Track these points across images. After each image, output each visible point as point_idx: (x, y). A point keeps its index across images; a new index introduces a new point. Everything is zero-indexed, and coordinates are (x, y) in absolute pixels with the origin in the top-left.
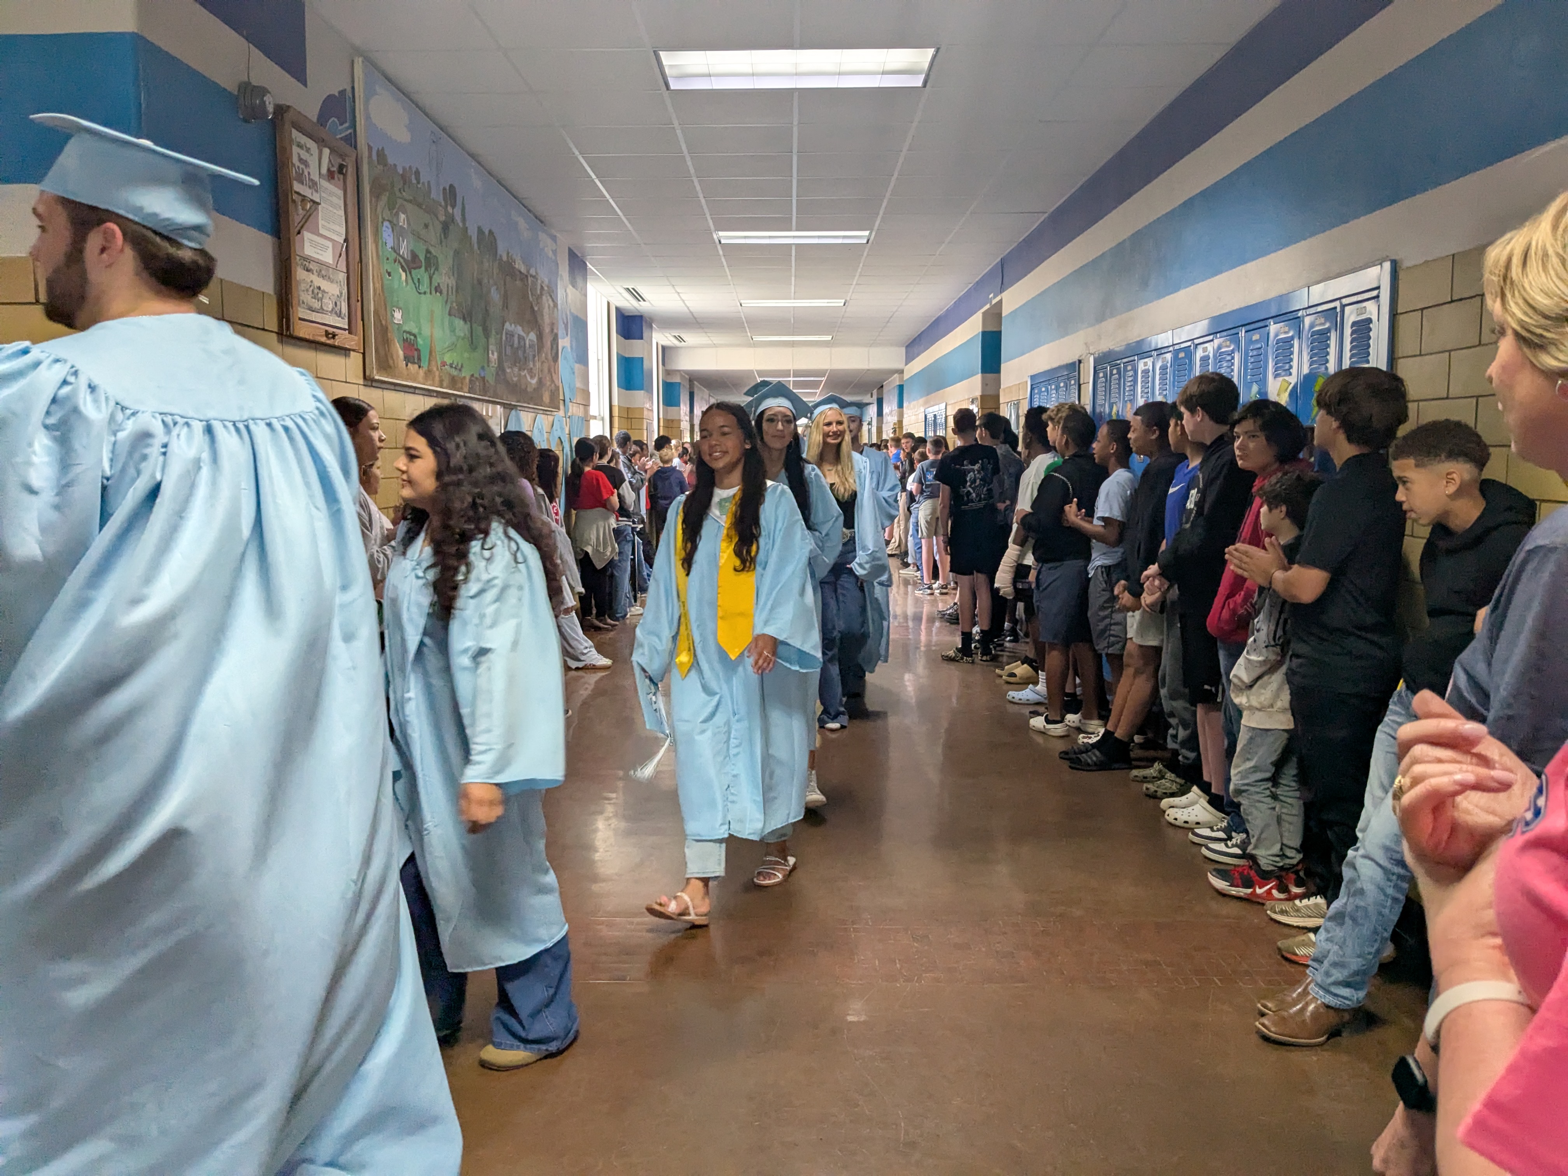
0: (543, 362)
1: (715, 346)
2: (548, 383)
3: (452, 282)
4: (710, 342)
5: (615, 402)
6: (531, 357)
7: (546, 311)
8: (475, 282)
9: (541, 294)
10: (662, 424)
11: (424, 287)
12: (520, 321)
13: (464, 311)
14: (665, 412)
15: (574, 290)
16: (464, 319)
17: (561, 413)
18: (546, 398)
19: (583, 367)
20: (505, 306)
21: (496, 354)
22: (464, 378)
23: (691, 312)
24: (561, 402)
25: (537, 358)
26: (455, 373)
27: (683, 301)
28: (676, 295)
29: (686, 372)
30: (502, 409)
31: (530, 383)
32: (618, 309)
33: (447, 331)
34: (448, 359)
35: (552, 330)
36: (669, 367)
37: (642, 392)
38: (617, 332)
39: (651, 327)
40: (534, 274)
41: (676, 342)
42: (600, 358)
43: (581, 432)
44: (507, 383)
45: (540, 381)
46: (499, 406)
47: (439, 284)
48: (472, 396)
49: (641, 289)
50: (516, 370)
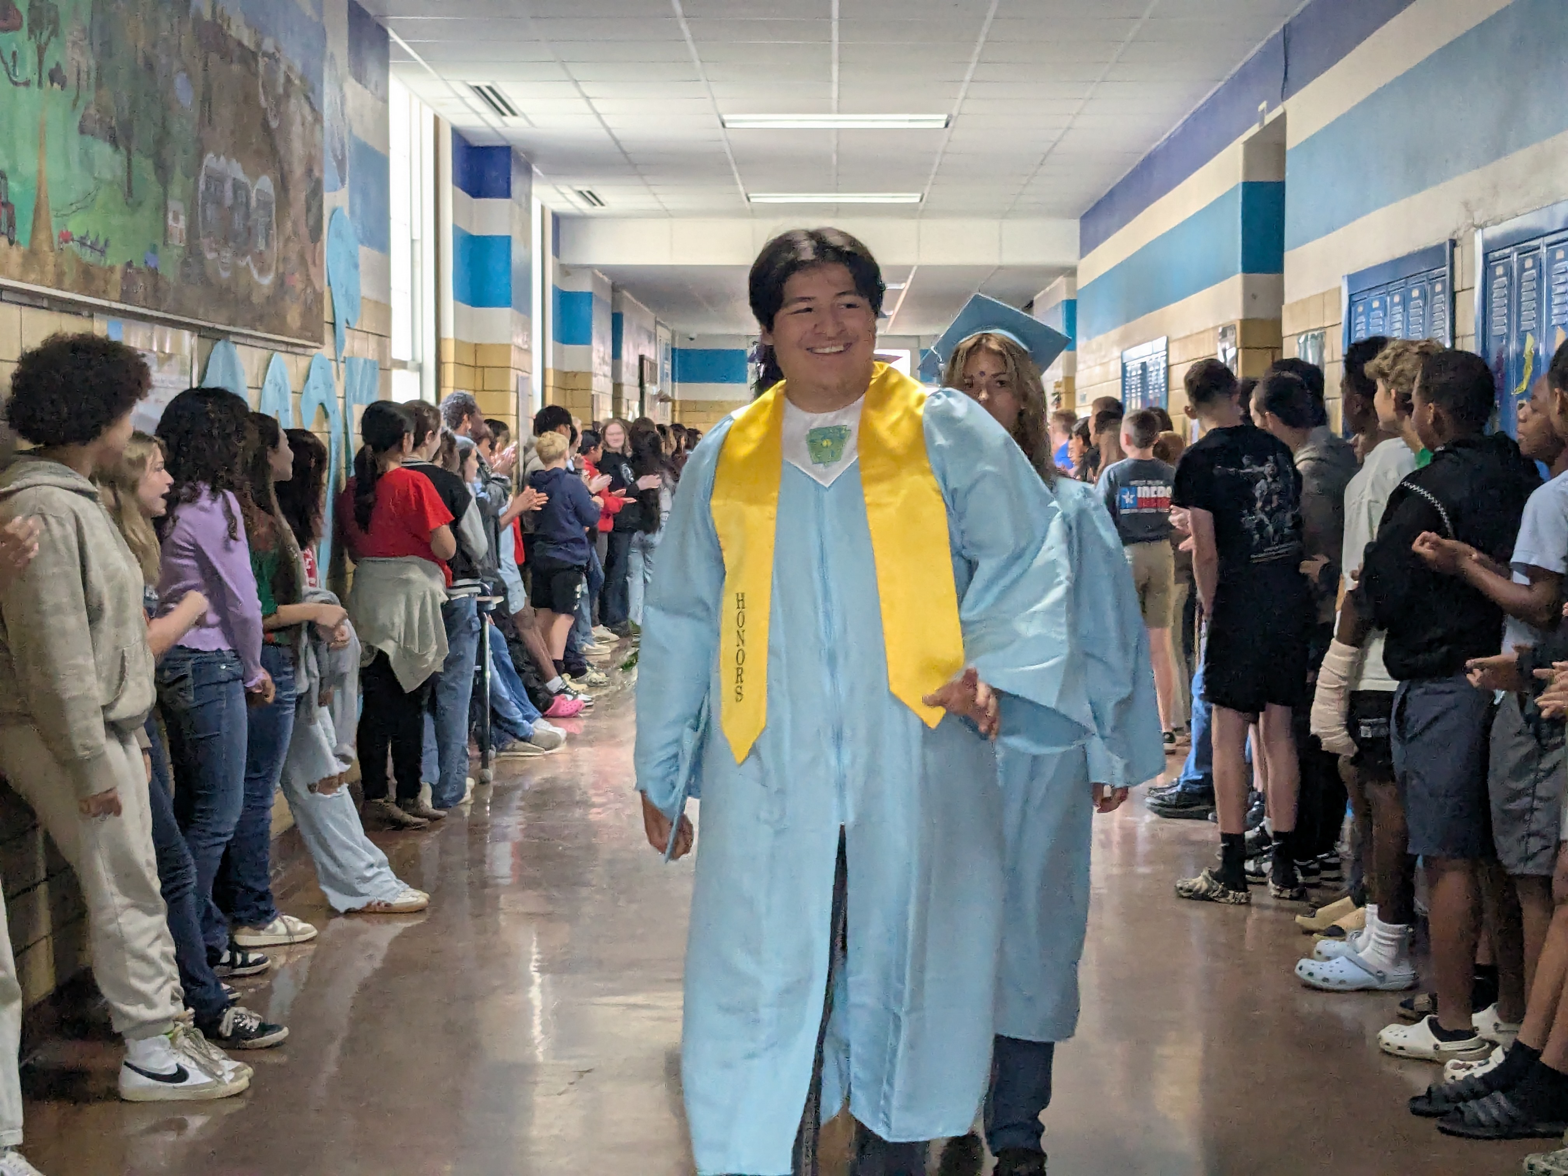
0: (288, 240)
1: (668, 214)
2: (300, 286)
3: (87, 62)
4: (657, 206)
5: (449, 332)
6: (261, 228)
7: (297, 129)
8: (141, 62)
9: (287, 95)
10: (550, 381)
11: (28, 69)
12: (238, 150)
13: (114, 123)
14: (559, 357)
15: (359, 86)
16: (114, 141)
17: (327, 351)
18: (294, 318)
19: (375, 253)
20: (207, 117)
21: (182, 218)
22: (112, 269)
23: (617, 142)
24: (327, 328)
25: (274, 231)
26: (88, 256)
27: (598, 115)
28: (582, 103)
29: (606, 270)
30: (195, 340)
31: (260, 286)
32: (457, 134)
33: (76, 169)
34: (76, 226)
35: (309, 171)
36: (568, 259)
37: (508, 309)
38: (455, 183)
39: (528, 171)
40: (271, 50)
41: (583, 206)
42: (416, 236)
43: (370, 392)
44: (206, 281)
45: (281, 283)
46: (186, 334)
47: (58, 65)
48: (129, 308)
49: (509, 90)
50: (227, 254)
